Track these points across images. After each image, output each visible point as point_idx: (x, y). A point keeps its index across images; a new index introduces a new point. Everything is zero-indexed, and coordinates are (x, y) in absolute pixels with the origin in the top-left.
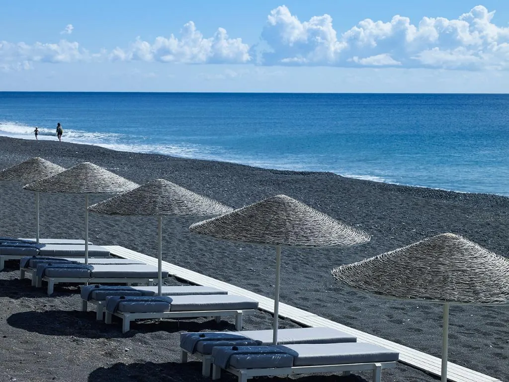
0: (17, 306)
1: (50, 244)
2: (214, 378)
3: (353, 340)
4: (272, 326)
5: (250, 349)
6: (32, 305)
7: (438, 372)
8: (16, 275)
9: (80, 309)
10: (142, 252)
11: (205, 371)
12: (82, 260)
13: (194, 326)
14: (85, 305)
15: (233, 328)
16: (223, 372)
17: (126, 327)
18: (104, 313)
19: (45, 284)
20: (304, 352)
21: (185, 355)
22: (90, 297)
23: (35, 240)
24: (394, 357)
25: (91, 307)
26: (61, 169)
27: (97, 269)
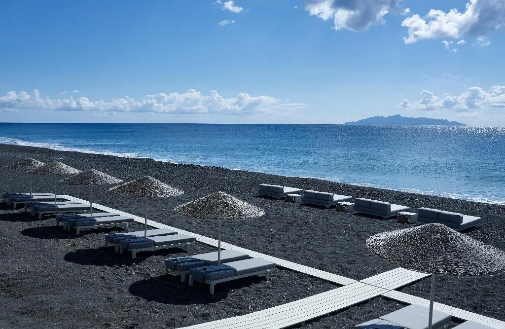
0: (25, 225)
1: (36, 196)
2: (121, 253)
3: (177, 233)
4: (144, 229)
5: (134, 240)
6: (33, 225)
7: (217, 246)
8: (22, 210)
9: (55, 225)
10: (76, 197)
11: (116, 250)
12: (53, 203)
13: (106, 230)
14: (58, 223)
15: (124, 230)
16: (125, 250)
17: (78, 233)
18: (67, 226)
19: (38, 214)
20: (157, 240)
21: (107, 244)
22: (60, 220)
23: (29, 194)
24: (194, 239)
25: (61, 224)
26: (43, 164)
27: (60, 207)
